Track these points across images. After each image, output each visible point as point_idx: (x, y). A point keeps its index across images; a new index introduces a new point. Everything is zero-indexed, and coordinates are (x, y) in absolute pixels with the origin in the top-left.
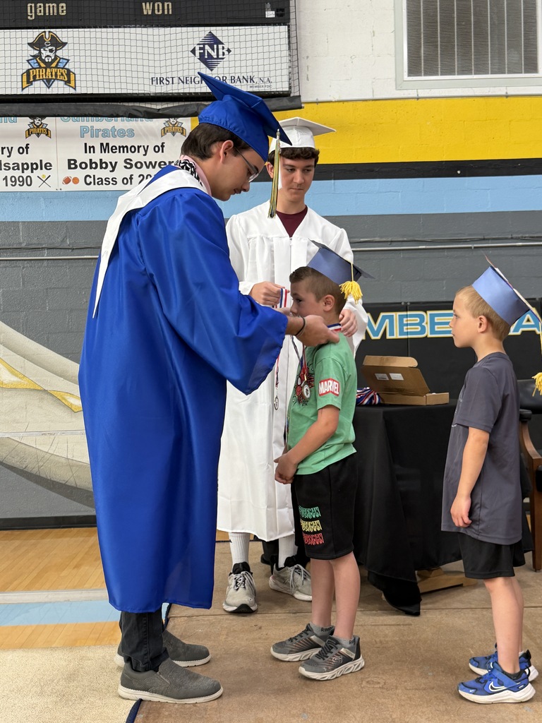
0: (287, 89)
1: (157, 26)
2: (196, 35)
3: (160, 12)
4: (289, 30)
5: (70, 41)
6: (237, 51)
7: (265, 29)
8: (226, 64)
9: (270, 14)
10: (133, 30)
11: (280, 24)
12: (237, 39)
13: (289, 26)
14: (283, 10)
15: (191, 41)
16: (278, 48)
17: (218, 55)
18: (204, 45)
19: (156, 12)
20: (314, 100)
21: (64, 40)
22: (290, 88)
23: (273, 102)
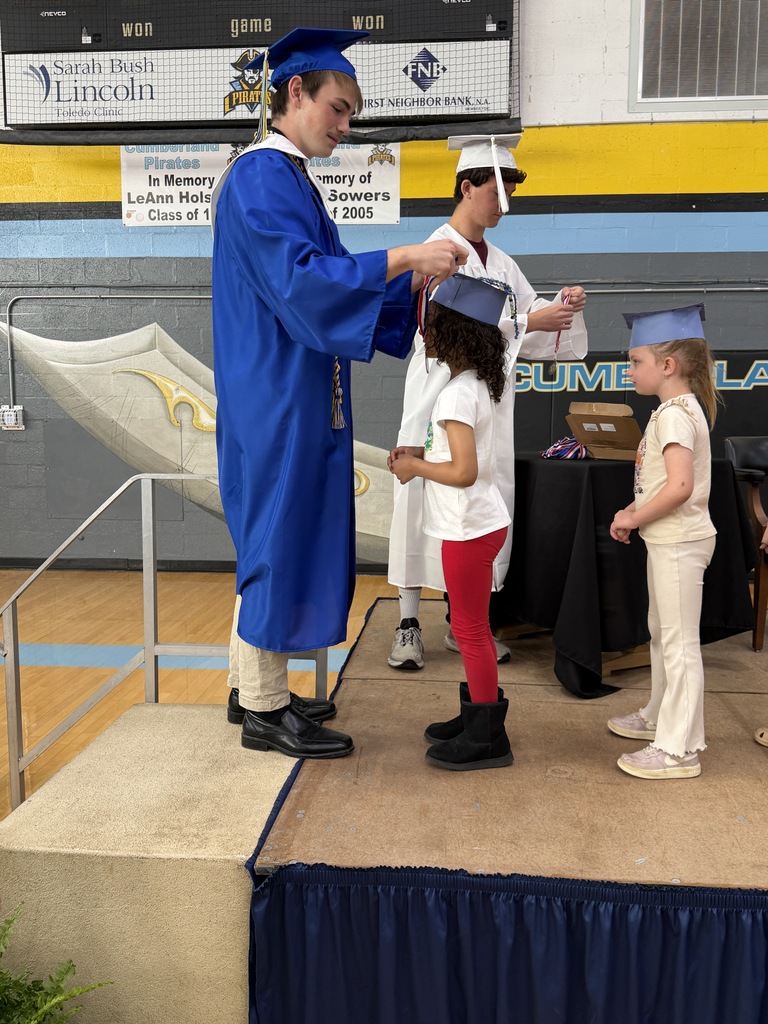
0: (506, 111)
2: (409, 52)
3: (372, 27)
4: (511, 45)
6: (453, 68)
7: (485, 43)
8: (440, 84)
9: (491, 27)
11: (501, 39)
12: (453, 55)
13: (511, 41)
14: (505, 22)
15: (403, 60)
16: (497, 64)
17: (432, 73)
18: (417, 63)
20: (536, 124)
22: (510, 109)
23: (490, 125)
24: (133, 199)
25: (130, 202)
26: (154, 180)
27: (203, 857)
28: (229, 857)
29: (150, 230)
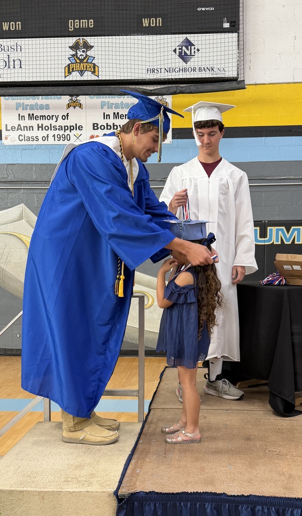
0: (236, 76)
1: (152, 34)
2: (177, 40)
3: (154, 25)
4: (238, 36)
5: (95, 45)
6: (204, 50)
7: (223, 35)
8: (196, 59)
9: (226, 25)
10: (136, 37)
11: (232, 32)
12: (204, 42)
13: (238, 33)
14: (235, 22)
15: (173, 44)
16: (230, 48)
17: (191, 53)
18: (182, 46)
19: (152, 25)
20: (254, 83)
21: (92, 45)
22: (238, 75)
23: (226, 85)
24: (9, 128)
25: (7, 130)
26: (22, 117)
27: (91, 490)
28: (104, 490)
29: (19, 147)
